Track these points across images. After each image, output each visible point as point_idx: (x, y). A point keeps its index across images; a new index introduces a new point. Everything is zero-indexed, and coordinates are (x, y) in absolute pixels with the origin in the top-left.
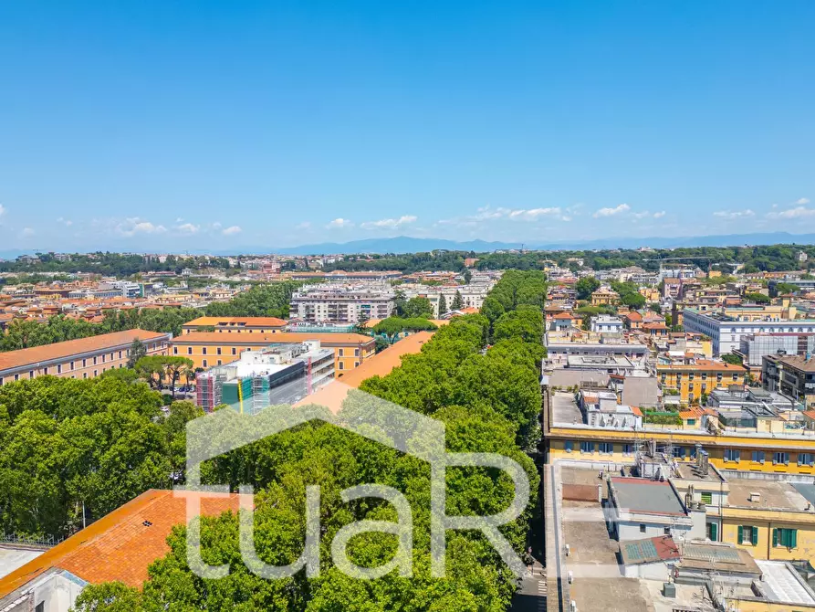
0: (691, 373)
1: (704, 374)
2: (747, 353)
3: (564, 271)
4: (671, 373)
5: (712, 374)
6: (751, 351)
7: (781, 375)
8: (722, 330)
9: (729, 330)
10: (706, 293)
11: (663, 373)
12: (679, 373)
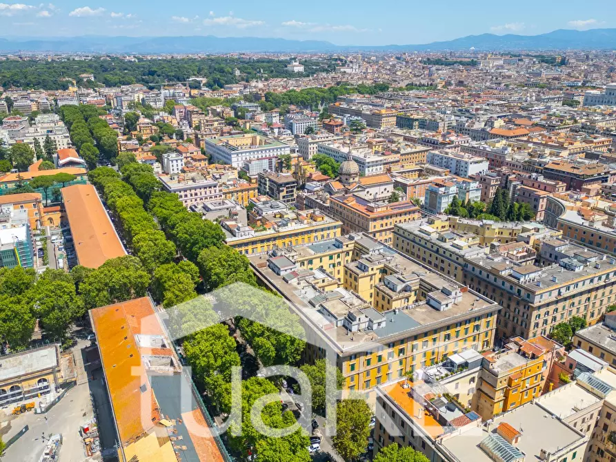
0: (237, 192)
1: (242, 191)
2: (248, 170)
3: (89, 91)
4: (229, 193)
5: (245, 190)
6: (250, 169)
7: (268, 183)
8: (232, 156)
9: (236, 155)
10: (207, 121)
11: (225, 194)
12: (232, 192)
